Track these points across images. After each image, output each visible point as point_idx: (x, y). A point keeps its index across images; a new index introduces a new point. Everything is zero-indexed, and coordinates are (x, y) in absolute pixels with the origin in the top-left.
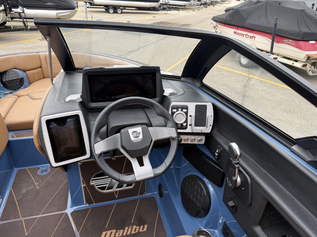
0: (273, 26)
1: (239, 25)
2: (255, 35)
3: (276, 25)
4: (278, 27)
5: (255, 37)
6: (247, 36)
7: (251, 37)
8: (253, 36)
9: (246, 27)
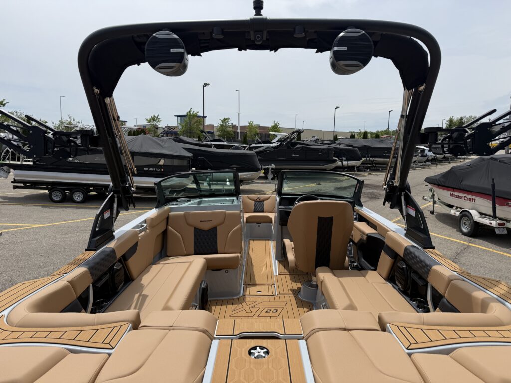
0: (490, 187)
1: (454, 187)
2: (474, 198)
3: (493, 186)
4: (496, 188)
5: (474, 200)
6: (465, 199)
7: (470, 200)
8: (472, 199)
9: (462, 188)
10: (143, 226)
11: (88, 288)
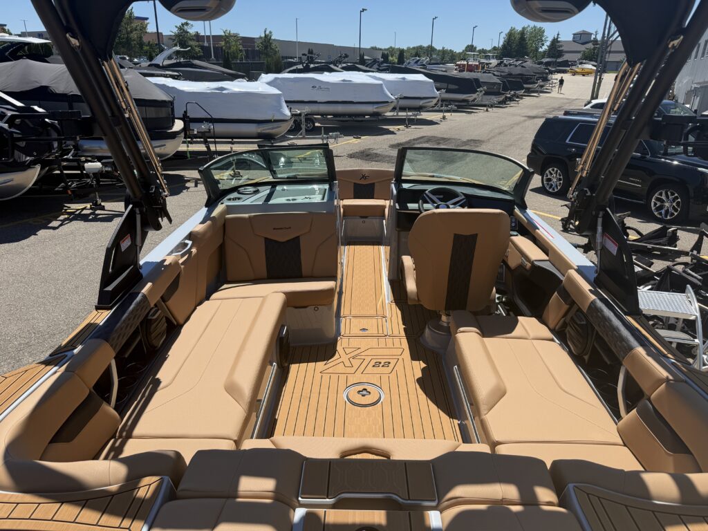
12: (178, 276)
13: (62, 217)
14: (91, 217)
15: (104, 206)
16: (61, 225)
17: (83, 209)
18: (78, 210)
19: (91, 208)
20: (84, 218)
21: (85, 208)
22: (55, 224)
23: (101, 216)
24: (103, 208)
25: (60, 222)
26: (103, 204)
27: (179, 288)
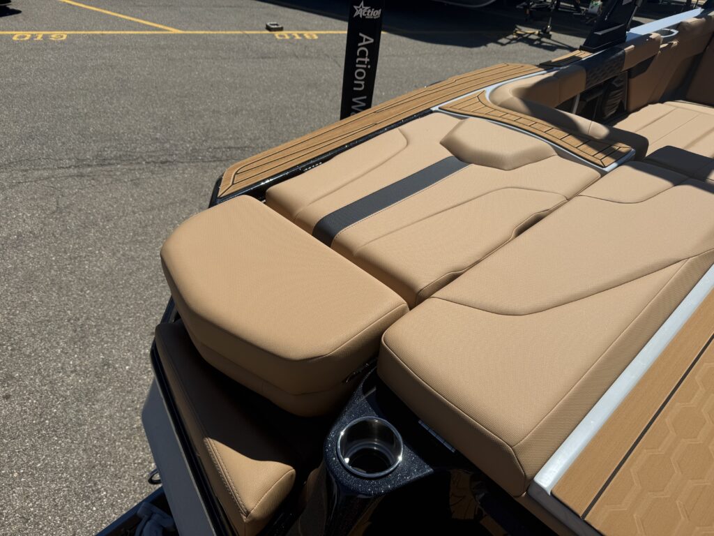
10: (672, 33)
11: (573, 99)
12: (653, 58)
13: (511, 37)
14: (536, 43)
15: (551, 35)
16: (509, 43)
17: (531, 34)
18: (526, 33)
19: (539, 35)
20: (530, 42)
21: (533, 34)
22: (504, 41)
23: (544, 44)
24: (549, 37)
25: (508, 41)
26: (551, 33)
27: (647, 72)
